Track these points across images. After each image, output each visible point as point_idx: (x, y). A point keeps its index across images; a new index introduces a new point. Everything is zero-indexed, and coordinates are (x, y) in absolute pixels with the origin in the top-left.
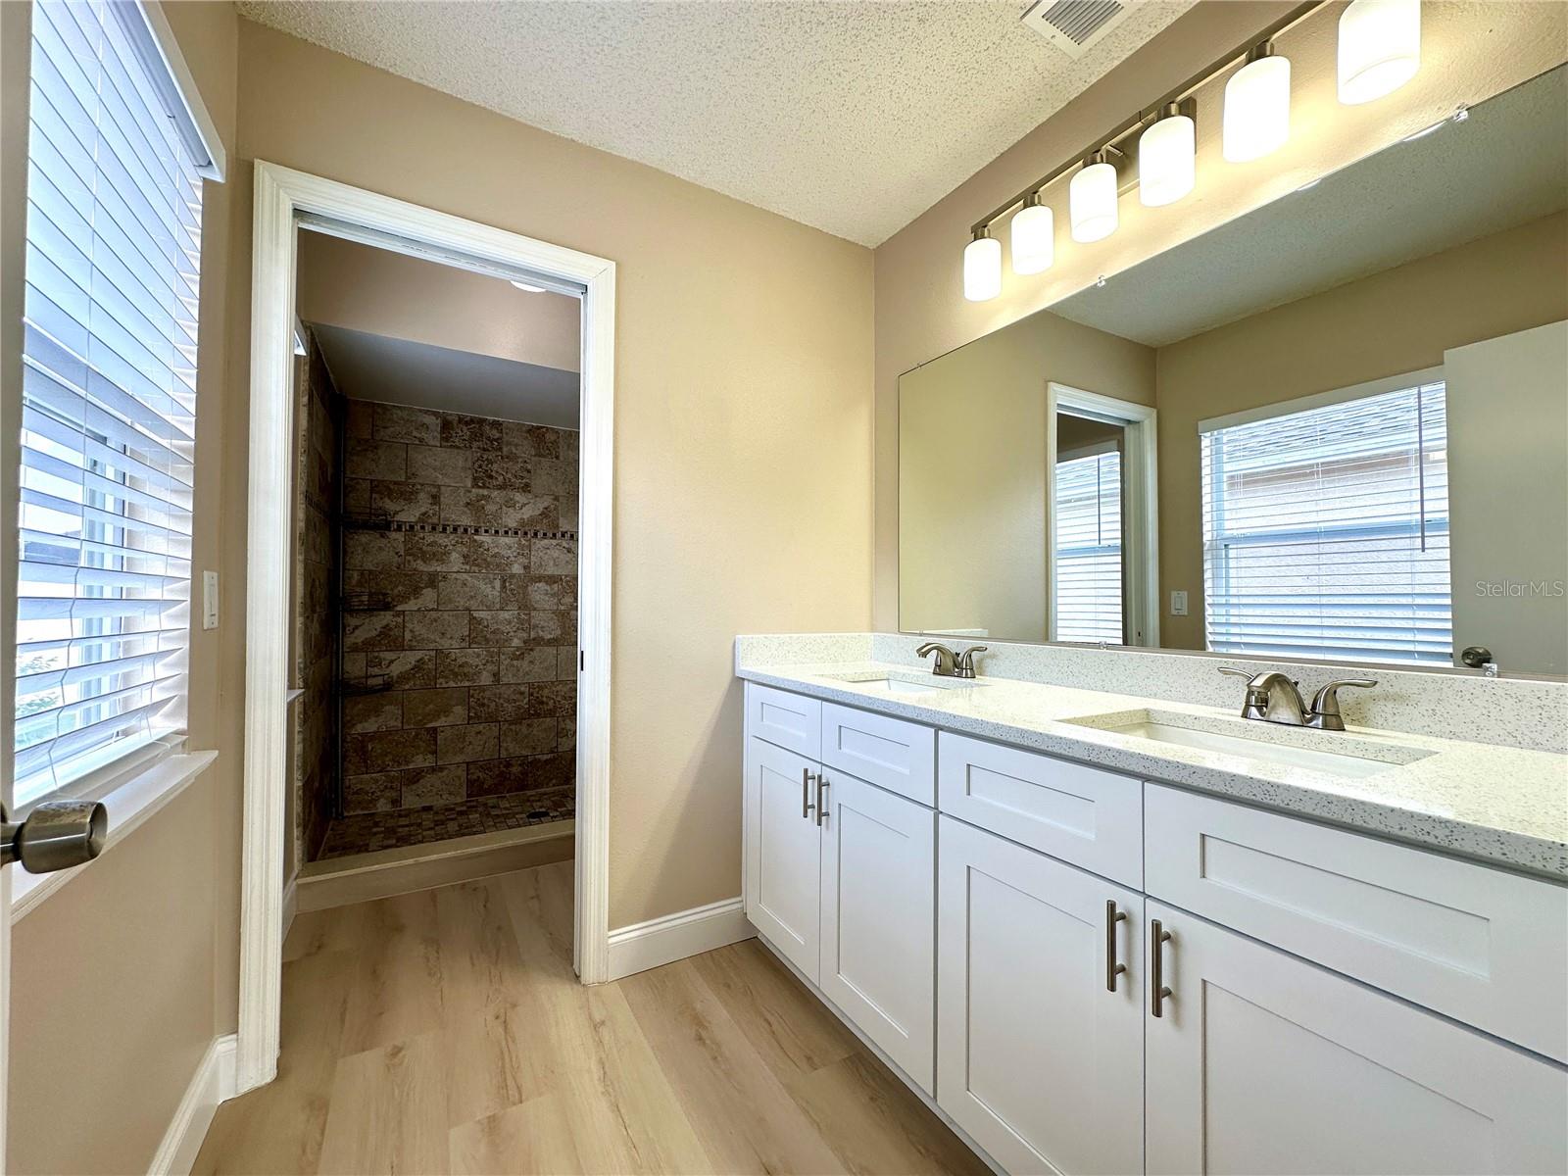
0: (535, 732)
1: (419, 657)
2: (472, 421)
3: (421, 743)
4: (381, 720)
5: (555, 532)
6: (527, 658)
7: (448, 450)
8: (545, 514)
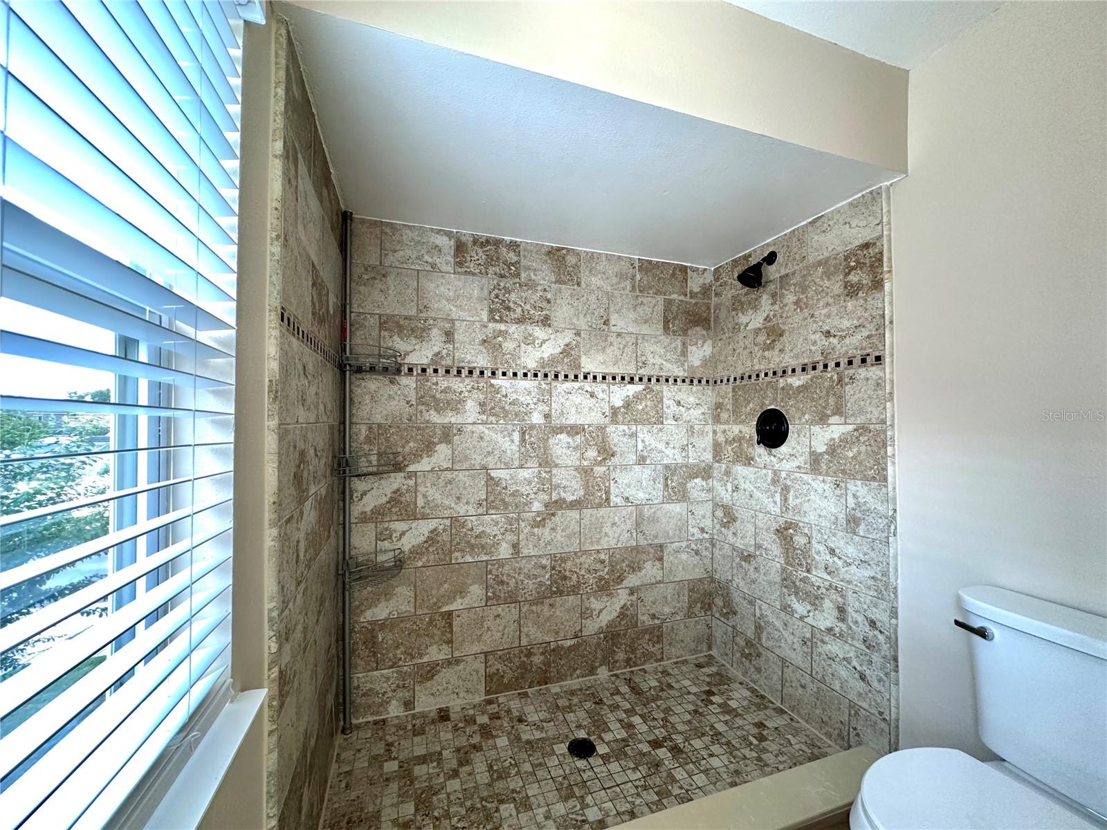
0: (558, 613)
1: (433, 527)
2: (488, 241)
3: (436, 631)
4: (392, 603)
5: (577, 373)
6: (549, 524)
7: (463, 277)
8: (567, 351)
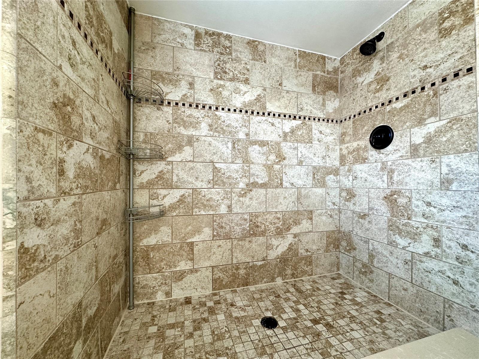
0: (254, 246)
1: (182, 194)
2: (213, 34)
3: (184, 253)
4: (159, 236)
5: (265, 112)
6: (249, 196)
7: (199, 52)
8: (258, 99)
